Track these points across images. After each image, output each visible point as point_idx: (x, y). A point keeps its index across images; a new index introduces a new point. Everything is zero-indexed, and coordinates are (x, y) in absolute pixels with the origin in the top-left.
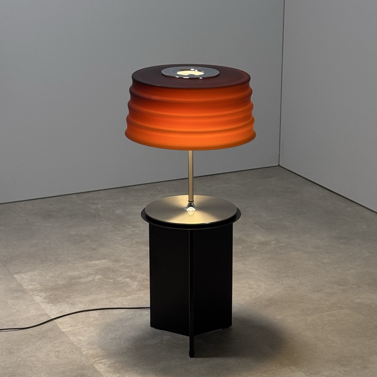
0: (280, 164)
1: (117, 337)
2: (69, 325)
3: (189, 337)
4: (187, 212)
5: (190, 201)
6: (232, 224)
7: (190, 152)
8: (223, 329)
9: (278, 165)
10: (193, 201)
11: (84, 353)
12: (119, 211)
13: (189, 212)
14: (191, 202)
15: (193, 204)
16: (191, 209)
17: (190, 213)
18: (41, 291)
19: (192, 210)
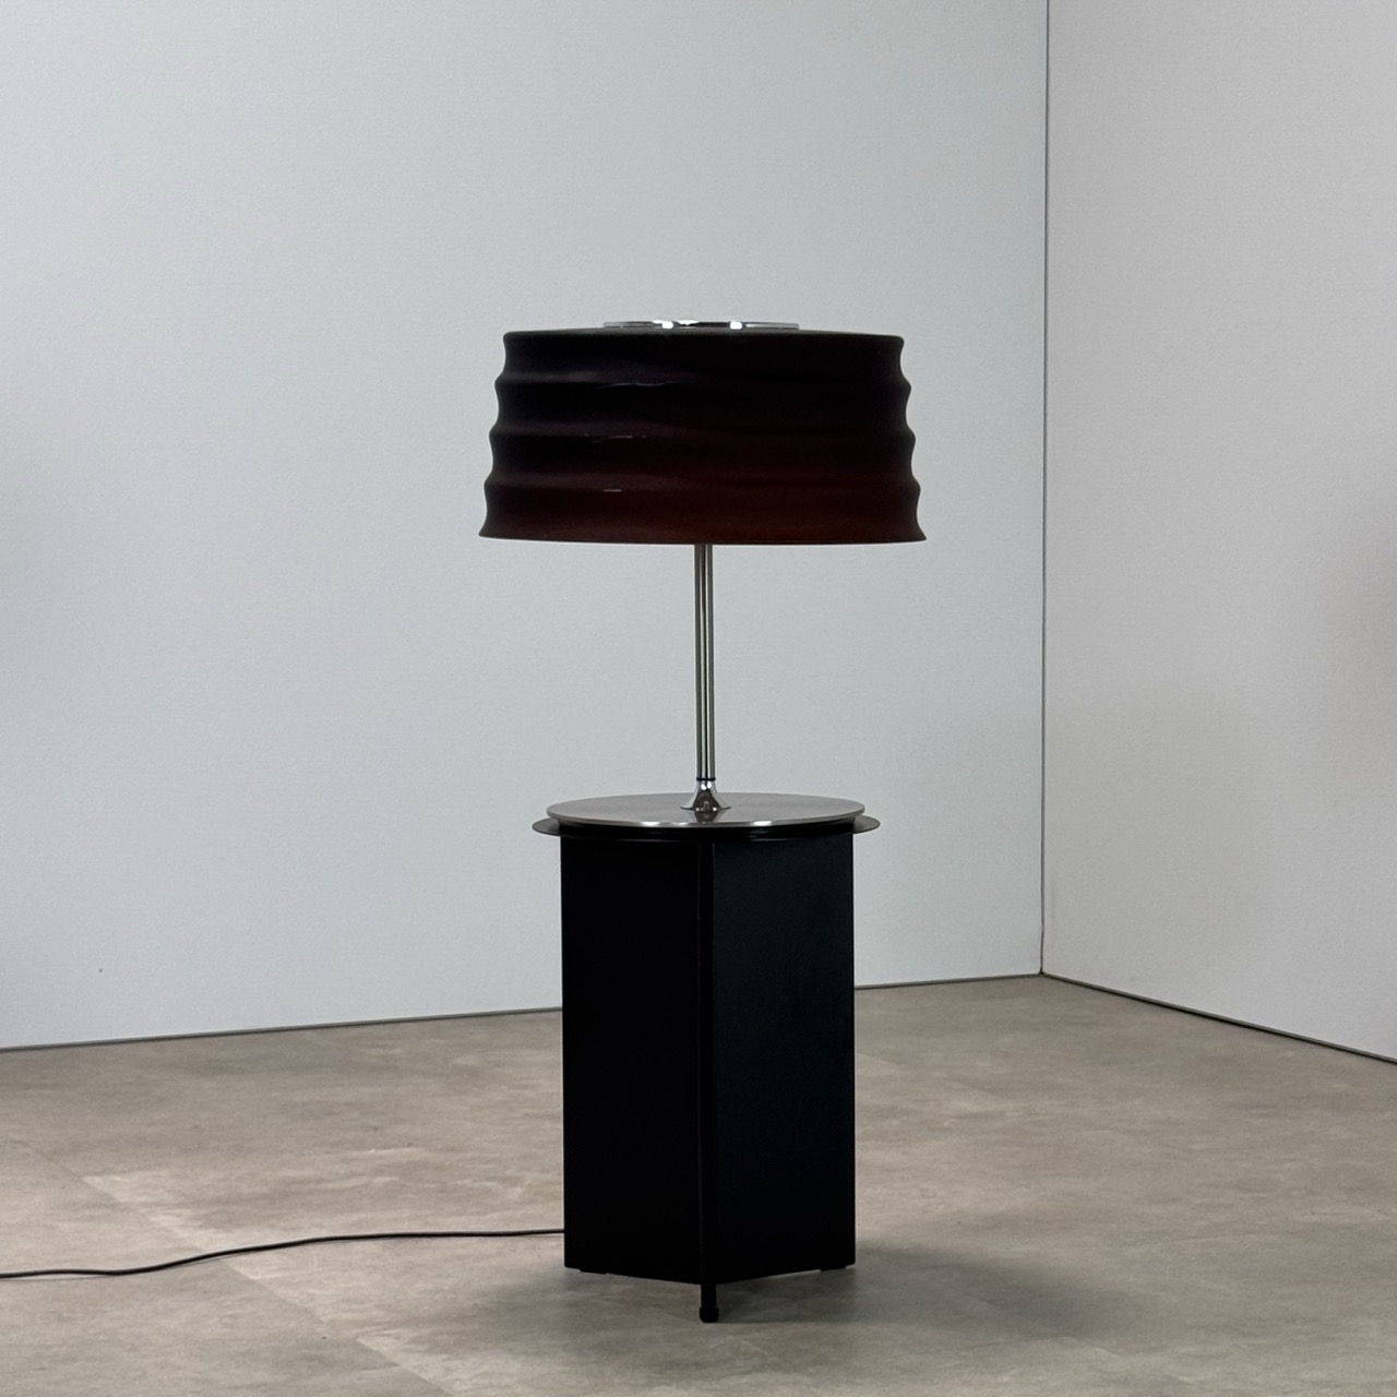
0: (1043, 972)
1: (446, 1288)
2: (276, 1267)
3: (699, 1287)
8: (823, 1270)
11: (323, 1319)
12: (469, 1060)
18: (179, 1206)
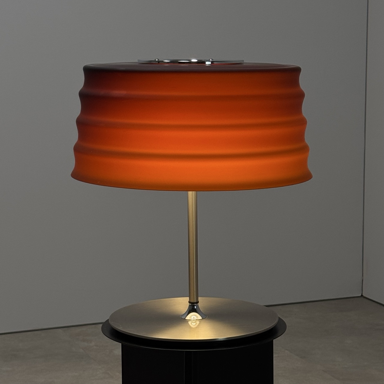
0: (363, 294)
4: (186, 321)
5: (192, 301)
6: (273, 341)
7: (191, 194)
9: (360, 295)
10: (197, 302)
13: (190, 323)
14: (194, 303)
15: (198, 306)
16: (193, 316)
17: (192, 324)
19: (195, 318)
